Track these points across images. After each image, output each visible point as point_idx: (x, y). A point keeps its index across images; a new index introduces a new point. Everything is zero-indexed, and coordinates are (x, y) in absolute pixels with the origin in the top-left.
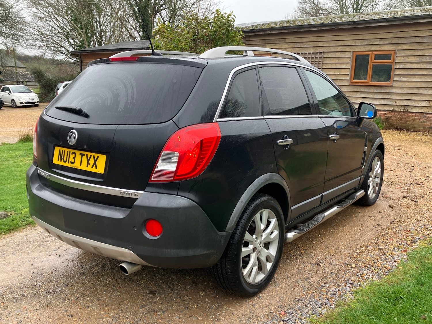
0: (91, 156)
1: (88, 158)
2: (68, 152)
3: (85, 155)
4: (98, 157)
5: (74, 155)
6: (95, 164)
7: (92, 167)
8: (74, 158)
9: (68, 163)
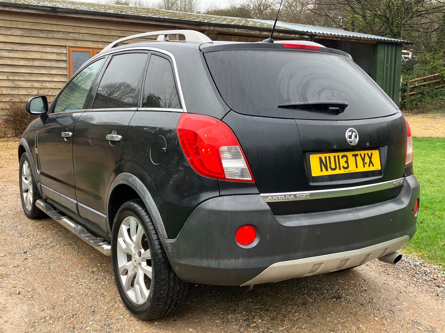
0: (365, 154)
1: (363, 158)
2: (335, 157)
3: (359, 155)
4: (372, 154)
5: (345, 159)
6: (371, 162)
7: (369, 166)
8: (347, 162)
9: (340, 169)
